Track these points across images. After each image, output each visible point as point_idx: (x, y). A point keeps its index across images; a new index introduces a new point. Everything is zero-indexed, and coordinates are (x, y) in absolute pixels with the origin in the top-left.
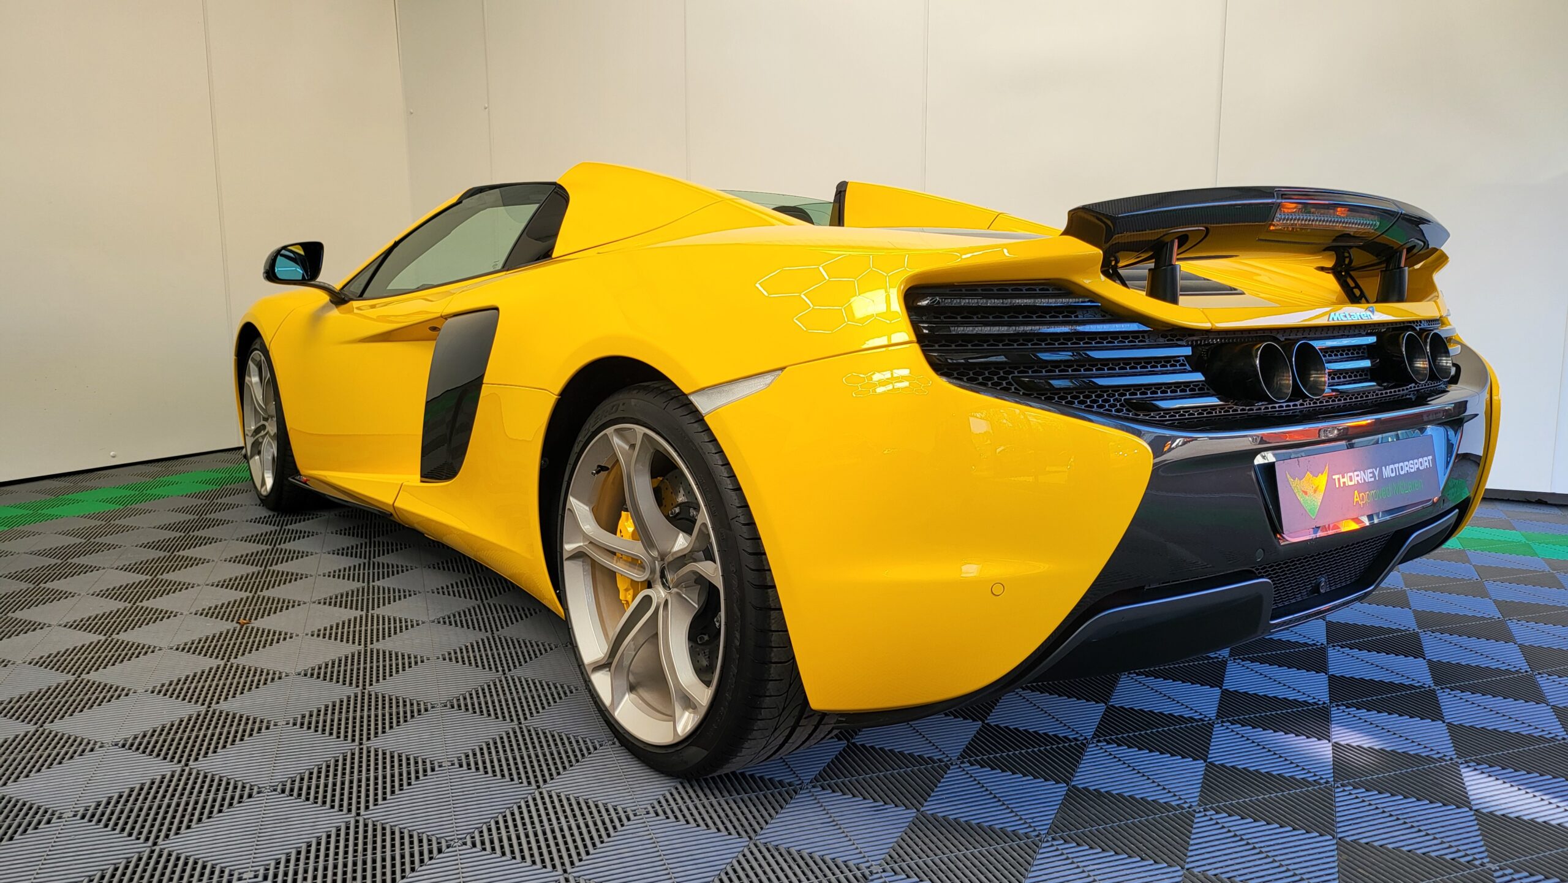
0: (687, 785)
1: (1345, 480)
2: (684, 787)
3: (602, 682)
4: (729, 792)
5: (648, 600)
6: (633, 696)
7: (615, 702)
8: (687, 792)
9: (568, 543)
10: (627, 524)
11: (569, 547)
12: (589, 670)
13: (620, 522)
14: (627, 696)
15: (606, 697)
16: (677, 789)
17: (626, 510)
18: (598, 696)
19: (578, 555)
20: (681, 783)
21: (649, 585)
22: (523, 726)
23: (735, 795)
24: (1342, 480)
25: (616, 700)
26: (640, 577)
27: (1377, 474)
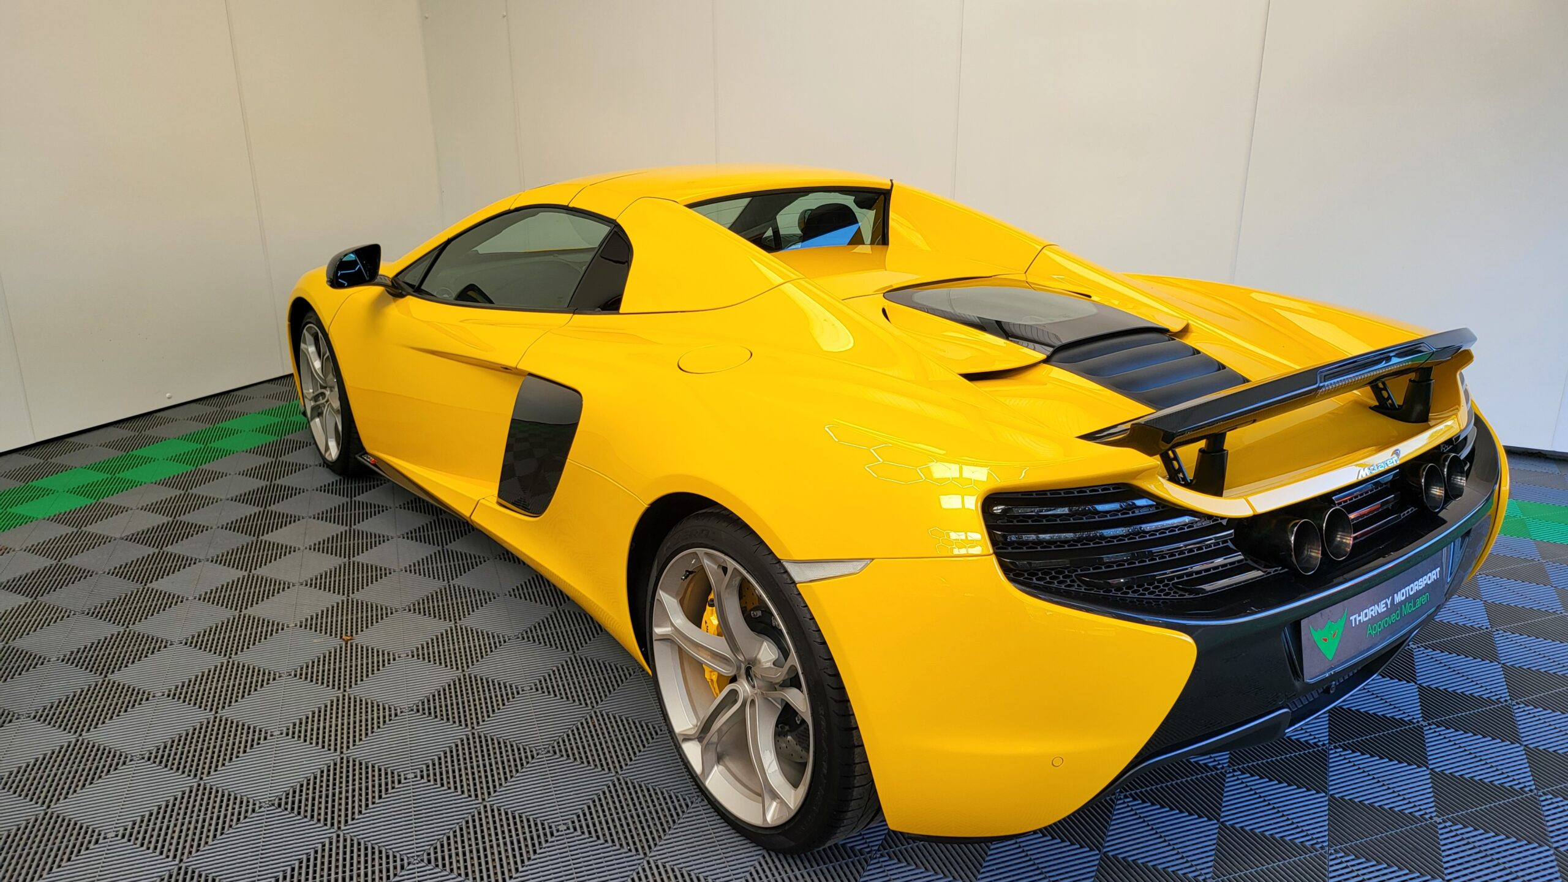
0: (773, 854)
1: (1361, 618)
2: (770, 856)
3: (693, 752)
4: (809, 862)
5: (734, 693)
6: (721, 767)
7: (706, 770)
8: (774, 862)
9: (658, 626)
10: (711, 618)
11: (658, 631)
12: (680, 739)
13: (705, 613)
14: (716, 768)
15: (697, 765)
16: (764, 857)
17: (712, 605)
18: (689, 762)
19: (666, 639)
20: (767, 851)
21: (734, 679)
22: (621, 777)
23: (816, 868)
24: (1358, 619)
25: (707, 769)
26: (727, 671)
27: (1389, 602)
